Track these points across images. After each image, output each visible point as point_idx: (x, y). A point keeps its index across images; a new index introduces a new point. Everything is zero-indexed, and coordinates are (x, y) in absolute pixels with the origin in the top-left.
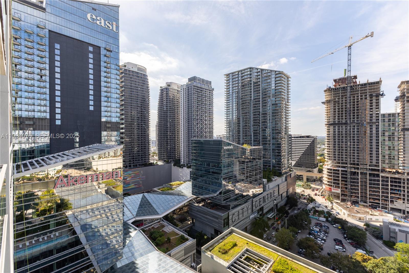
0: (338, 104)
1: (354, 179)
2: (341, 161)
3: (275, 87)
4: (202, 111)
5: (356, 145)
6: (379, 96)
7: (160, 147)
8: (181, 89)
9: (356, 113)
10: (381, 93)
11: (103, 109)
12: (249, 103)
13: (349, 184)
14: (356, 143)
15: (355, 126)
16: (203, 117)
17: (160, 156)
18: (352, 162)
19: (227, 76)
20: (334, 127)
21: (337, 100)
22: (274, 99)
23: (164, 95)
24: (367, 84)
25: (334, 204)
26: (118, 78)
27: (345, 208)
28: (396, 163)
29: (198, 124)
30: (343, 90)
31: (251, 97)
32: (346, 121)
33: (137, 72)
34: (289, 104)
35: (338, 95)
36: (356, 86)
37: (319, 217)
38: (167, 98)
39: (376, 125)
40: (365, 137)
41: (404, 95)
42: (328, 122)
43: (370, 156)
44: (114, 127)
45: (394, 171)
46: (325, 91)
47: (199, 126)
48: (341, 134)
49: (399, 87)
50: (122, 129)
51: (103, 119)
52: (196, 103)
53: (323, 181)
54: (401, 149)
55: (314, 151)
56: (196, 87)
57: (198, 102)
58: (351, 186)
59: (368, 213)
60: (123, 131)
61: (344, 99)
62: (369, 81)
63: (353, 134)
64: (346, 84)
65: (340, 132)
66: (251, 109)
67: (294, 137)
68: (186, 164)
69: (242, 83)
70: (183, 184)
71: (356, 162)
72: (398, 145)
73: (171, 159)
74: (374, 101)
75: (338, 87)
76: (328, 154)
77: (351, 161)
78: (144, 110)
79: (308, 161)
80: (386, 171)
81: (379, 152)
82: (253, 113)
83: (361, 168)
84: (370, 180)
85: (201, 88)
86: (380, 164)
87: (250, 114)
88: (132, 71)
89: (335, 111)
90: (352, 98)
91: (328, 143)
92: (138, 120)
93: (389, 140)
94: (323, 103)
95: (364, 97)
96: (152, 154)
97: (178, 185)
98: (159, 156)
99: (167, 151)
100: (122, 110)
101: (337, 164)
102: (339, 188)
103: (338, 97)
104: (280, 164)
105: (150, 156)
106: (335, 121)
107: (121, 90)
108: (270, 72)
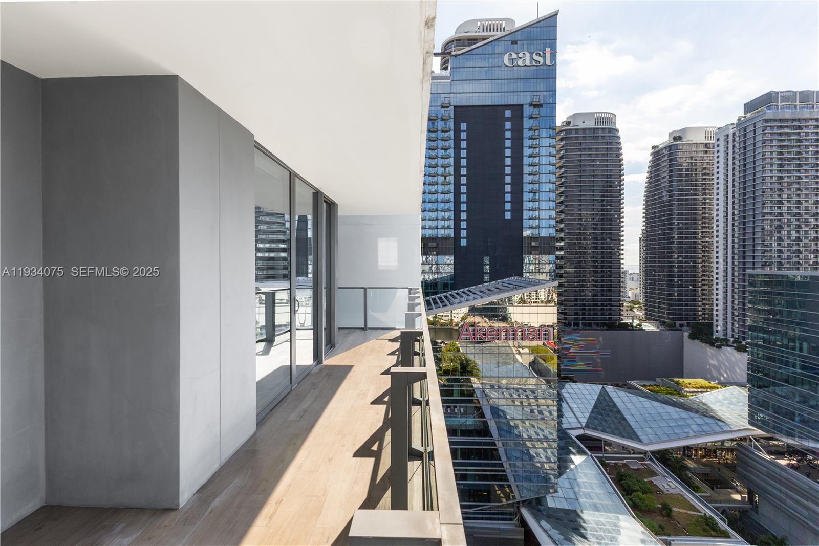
7: (650, 289)
8: (718, 140)
11: (526, 214)
16: (804, 204)
17: (650, 310)
23: (663, 165)
26: (553, 151)
29: (780, 227)
33: (594, 129)
38: (671, 171)
44: (544, 247)
47: (784, 233)
50: (561, 249)
51: (527, 233)
52: (775, 167)
56: (775, 120)
57: (781, 165)
60: (562, 253)
68: (732, 340)
70: (717, 390)
73: (681, 319)
78: (609, 207)
85: (794, 120)
88: (584, 129)
92: (595, 229)
96: (629, 305)
97: (702, 387)
98: (646, 310)
99: (669, 300)
100: (562, 212)
105: (622, 308)
107: (558, 175)
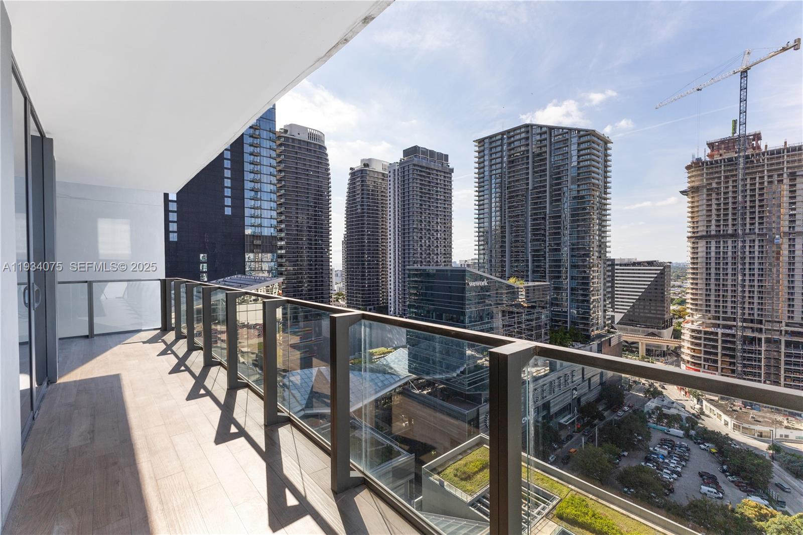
0: (718, 194)
1: (751, 352)
2: (721, 315)
3: (579, 163)
4: (429, 214)
5: (756, 282)
7: (350, 282)
8: (390, 172)
9: (757, 213)
11: (247, 212)
12: (523, 195)
13: (739, 363)
14: (756, 276)
15: (754, 241)
16: (432, 224)
17: (350, 300)
18: (746, 316)
19: (479, 143)
20: (707, 242)
21: (714, 185)
22: (576, 186)
23: (358, 184)
24: (784, 150)
25: (705, 403)
26: (274, 154)
27: (729, 411)
29: (421, 238)
30: (728, 165)
31: (527, 184)
32: (735, 230)
33: (308, 142)
34: (608, 196)
35: (717, 175)
36: (758, 155)
37: (670, 428)
38: (363, 190)
40: (778, 265)
42: (694, 233)
43: (789, 305)
44: (266, 246)
46: (688, 168)
47: (423, 241)
48: (724, 258)
50: (281, 248)
51: (248, 231)
52: (418, 198)
53: (682, 356)
55: (663, 293)
56: (418, 166)
57: (421, 197)
58: (745, 366)
59: (781, 423)
60: (283, 251)
61: (731, 183)
62: (787, 144)
63: (750, 257)
64: (736, 153)
65: (721, 253)
66: (527, 208)
67: (621, 265)
69: (510, 156)
70: (392, 353)
71: (756, 317)
73: (370, 305)
74: (800, 187)
75: (717, 158)
76: (692, 299)
77: (744, 314)
78: (320, 213)
79: (650, 313)
82: (531, 216)
83: (768, 330)
84: (787, 355)
85: (427, 168)
87: (526, 218)
88: (299, 140)
89: (711, 210)
90: (748, 181)
91: (694, 276)
92: (310, 232)
94: (682, 192)
95: (775, 178)
96: (336, 296)
97: (384, 353)
98: (348, 299)
99: (363, 290)
100: (281, 213)
101: (713, 319)
102: (717, 371)
103: (716, 180)
104: (587, 319)
105: (331, 300)
106: (710, 231)
107: (278, 177)
108: (567, 133)
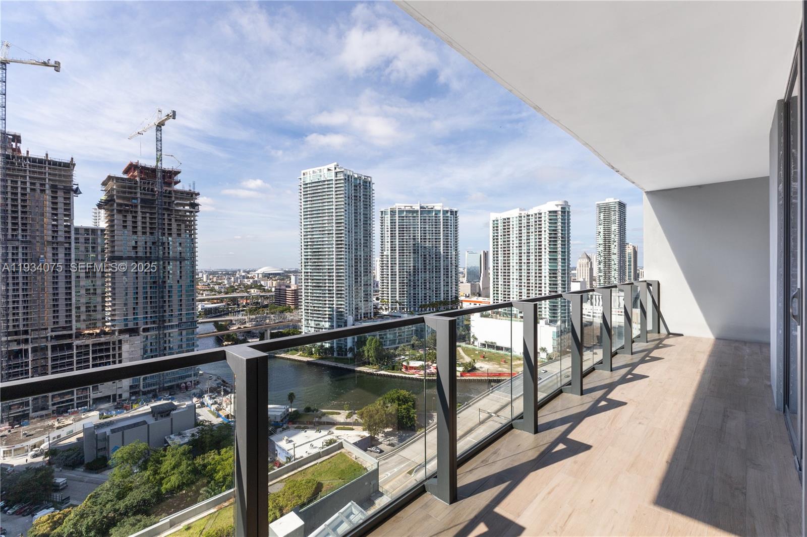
1: (16, 366)
5: (20, 291)
6: (70, 193)
9: (20, 219)
10: (75, 187)
14: (21, 285)
15: (17, 248)
18: (11, 329)
24: (45, 161)
28: (99, 316)
36: (21, 158)
39: (66, 249)
41: (113, 200)
43: (54, 311)
45: (98, 331)
49: (104, 184)
54: (108, 292)
62: (49, 156)
71: (21, 328)
72: (103, 285)
74: (61, 200)
77: (8, 327)
80: (84, 334)
81: (71, 301)
83: (34, 339)
84: (55, 359)
86: (74, 322)
93: (87, 277)
95: (38, 187)
